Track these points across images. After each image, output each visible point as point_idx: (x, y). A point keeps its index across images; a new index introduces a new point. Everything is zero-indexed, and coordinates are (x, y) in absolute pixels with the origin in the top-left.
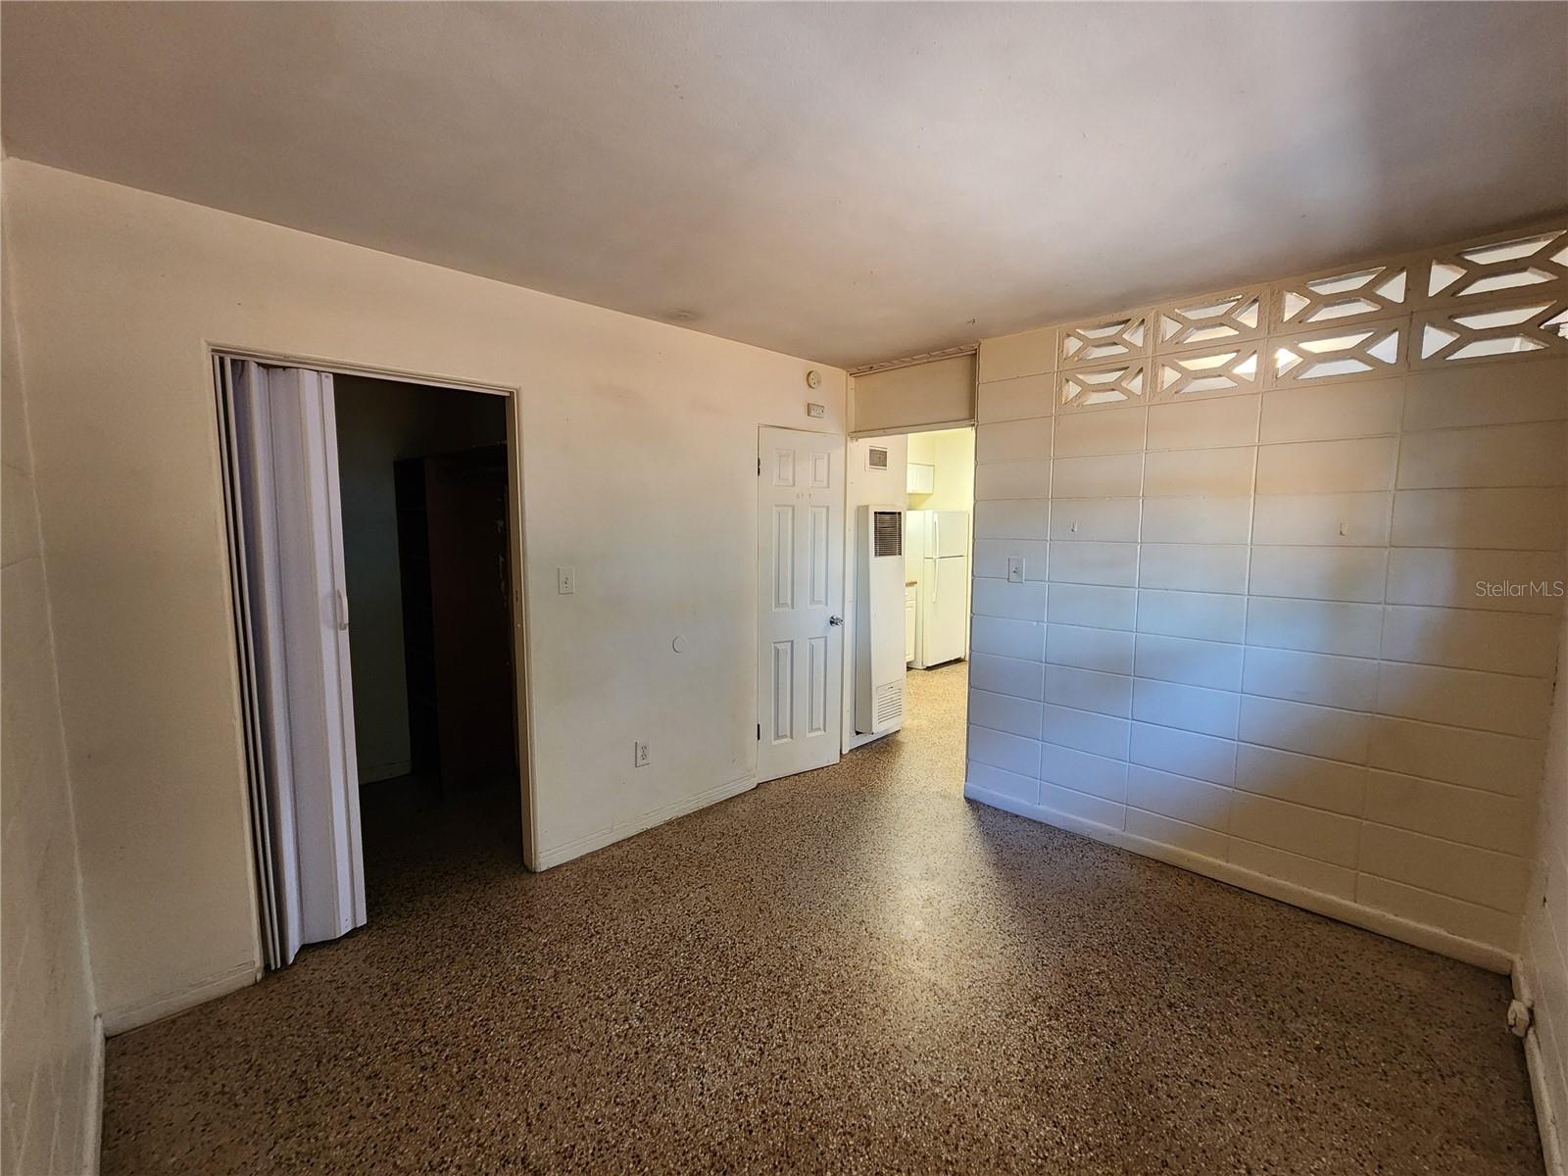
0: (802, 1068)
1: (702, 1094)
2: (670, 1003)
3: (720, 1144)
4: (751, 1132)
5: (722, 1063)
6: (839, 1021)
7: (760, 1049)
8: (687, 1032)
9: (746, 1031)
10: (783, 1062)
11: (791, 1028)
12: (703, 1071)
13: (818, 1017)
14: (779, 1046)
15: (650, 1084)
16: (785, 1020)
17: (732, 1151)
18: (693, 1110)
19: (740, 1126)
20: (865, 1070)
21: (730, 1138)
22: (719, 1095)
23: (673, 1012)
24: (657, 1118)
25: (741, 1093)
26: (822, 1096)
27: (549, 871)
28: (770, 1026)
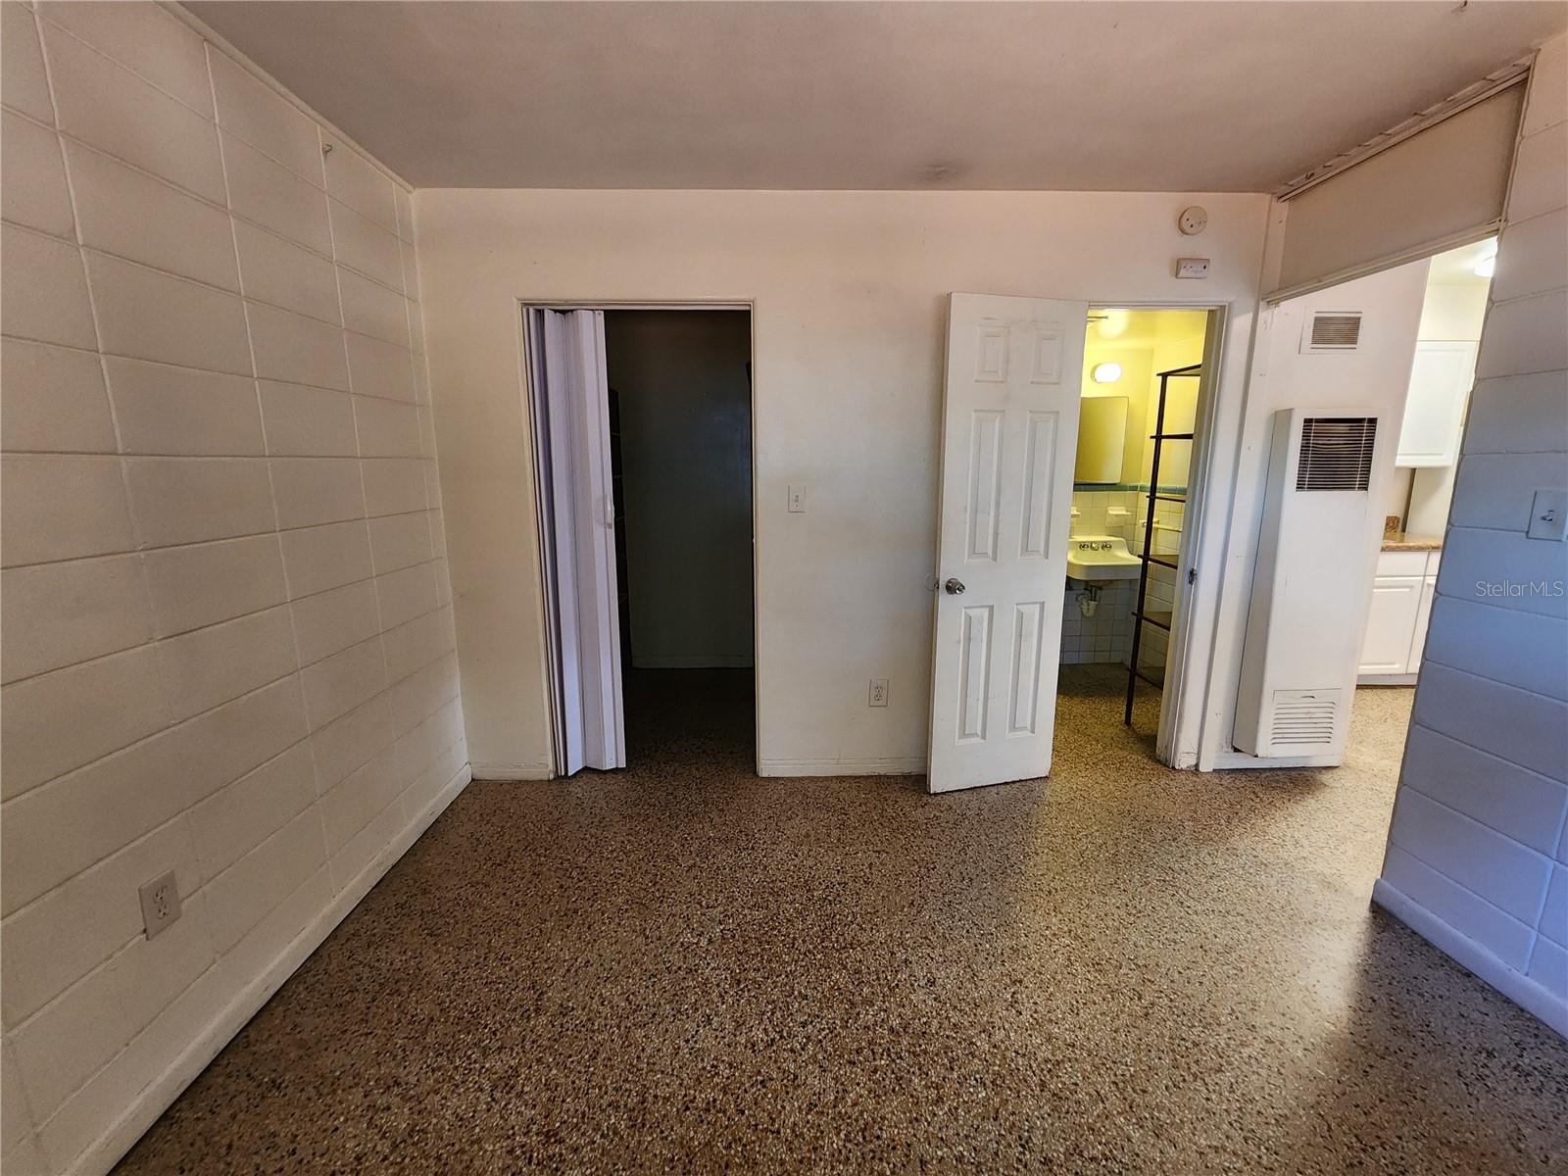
0: (790, 1089)
1: (687, 1041)
2: (745, 942)
3: (656, 1096)
4: (687, 1108)
5: (730, 1026)
6: (875, 1071)
7: (773, 1040)
8: (732, 977)
9: (778, 1014)
10: (779, 1068)
11: (821, 1041)
12: (709, 1021)
13: (859, 1051)
14: (792, 1050)
15: (662, 1002)
16: (824, 1029)
17: (657, 1110)
18: (667, 1049)
19: (685, 1095)
20: (849, 1145)
21: (668, 1099)
22: (698, 1054)
23: (739, 953)
24: (639, 1033)
25: (716, 1067)
26: (779, 1132)
27: (769, 779)
28: (804, 1025)
